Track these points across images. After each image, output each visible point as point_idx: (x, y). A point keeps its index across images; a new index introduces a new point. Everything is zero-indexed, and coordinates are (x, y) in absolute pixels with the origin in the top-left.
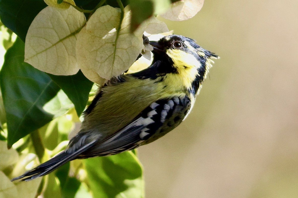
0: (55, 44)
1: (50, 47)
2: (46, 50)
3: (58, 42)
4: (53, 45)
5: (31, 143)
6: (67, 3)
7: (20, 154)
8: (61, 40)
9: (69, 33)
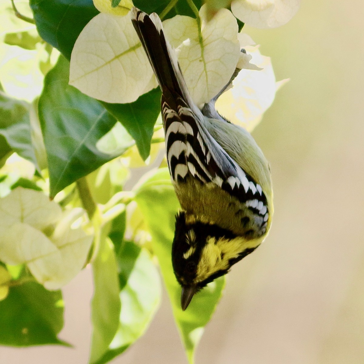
0: (109, 62)
1: (103, 66)
2: (97, 69)
3: (113, 60)
4: (106, 64)
5: (77, 195)
6: (124, 7)
7: (64, 210)
8: (117, 57)
9: (128, 48)
